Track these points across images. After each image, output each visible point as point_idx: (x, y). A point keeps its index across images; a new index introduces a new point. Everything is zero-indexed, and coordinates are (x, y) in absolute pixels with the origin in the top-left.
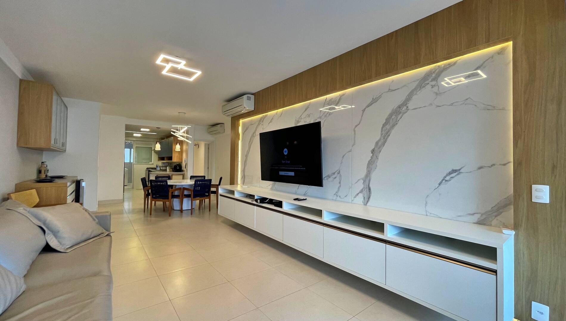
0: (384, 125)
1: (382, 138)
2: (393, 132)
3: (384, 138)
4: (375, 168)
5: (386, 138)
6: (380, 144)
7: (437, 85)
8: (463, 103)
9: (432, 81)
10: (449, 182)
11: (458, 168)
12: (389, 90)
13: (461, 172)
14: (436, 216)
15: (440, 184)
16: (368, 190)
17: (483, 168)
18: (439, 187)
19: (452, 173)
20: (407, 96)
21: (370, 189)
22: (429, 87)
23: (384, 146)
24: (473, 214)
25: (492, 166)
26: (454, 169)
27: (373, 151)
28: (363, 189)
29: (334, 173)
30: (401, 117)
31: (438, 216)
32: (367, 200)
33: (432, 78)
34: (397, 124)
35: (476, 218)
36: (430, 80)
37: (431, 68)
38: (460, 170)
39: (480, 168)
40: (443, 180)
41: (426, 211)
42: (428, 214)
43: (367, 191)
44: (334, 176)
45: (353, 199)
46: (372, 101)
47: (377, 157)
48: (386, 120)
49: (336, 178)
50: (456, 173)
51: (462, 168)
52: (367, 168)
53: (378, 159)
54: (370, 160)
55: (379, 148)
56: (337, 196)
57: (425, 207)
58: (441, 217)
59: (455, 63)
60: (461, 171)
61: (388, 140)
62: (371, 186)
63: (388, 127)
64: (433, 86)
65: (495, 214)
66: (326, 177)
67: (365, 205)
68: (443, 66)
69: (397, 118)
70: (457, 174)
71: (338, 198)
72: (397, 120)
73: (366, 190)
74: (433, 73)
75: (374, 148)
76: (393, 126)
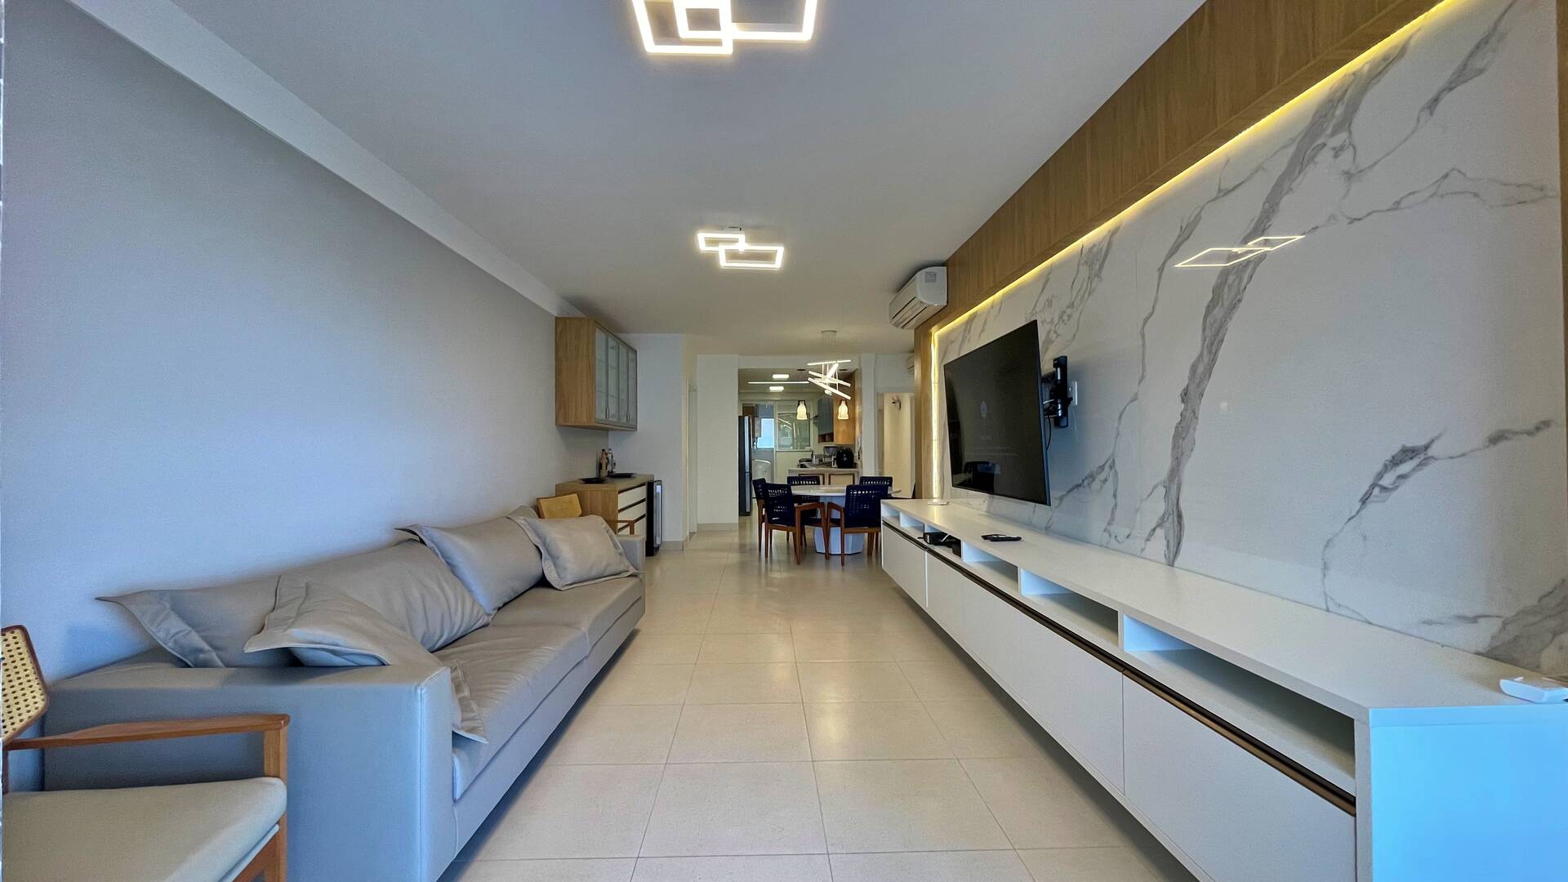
0: (1209, 309)
1: (1205, 353)
3: (1210, 352)
5: (1214, 351)
6: (1200, 369)
7: (1350, 144)
8: (1435, 194)
9: (1334, 133)
10: (1395, 494)
11: (1419, 442)
12: (1220, 190)
13: (1432, 457)
14: (1355, 616)
15: (1364, 501)
16: (1176, 519)
17: (1506, 438)
18: (1363, 512)
19: (1401, 462)
20: (1264, 204)
21: (1180, 516)
22: (1325, 156)
23: (1210, 376)
24: (1474, 619)
25: (1538, 429)
26: (1409, 445)
27: (1186, 395)
28: (1163, 516)
29: (1102, 468)
30: (1251, 277)
31: (1360, 615)
32: (1175, 550)
33: (1334, 121)
34: (1240, 301)
35: (1482, 635)
36: (1329, 131)
37: (1330, 89)
38: (1426, 447)
39: (1496, 439)
40: (1373, 486)
41: (1325, 594)
42: (1332, 607)
43: (1173, 520)
44: (1102, 476)
45: (1143, 546)
46: (1179, 236)
47: (1194, 412)
48: (1213, 291)
49: (1106, 480)
50: (1416, 461)
51: (1433, 441)
52: (1174, 448)
53: (1197, 418)
54: (1180, 423)
55: (1198, 386)
56: (1110, 536)
57: (1323, 580)
58: (1371, 621)
59: (1403, 50)
60: (1430, 452)
61: (1221, 353)
62: (1182, 505)
63: (1218, 312)
64: (1337, 152)
65: (1552, 623)
66: (1086, 478)
67: (1169, 565)
68: (1366, 68)
69: (1241, 280)
70: (1418, 466)
71: (1113, 540)
72: (1242, 288)
73: (1171, 520)
74: (1339, 101)
75: (1188, 386)
76: (1233, 307)
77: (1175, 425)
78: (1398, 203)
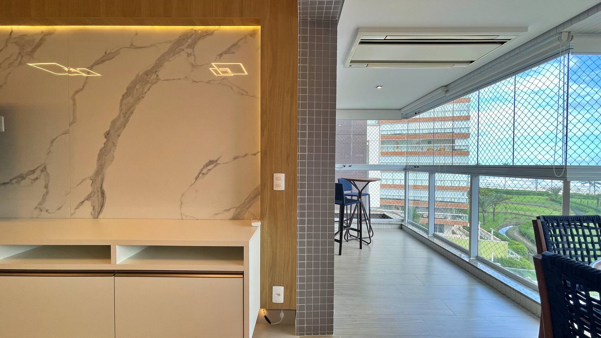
0: (124, 97)
1: (122, 116)
2: (138, 108)
3: (125, 116)
4: (112, 161)
5: (127, 116)
6: (118, 124)
7: (193, 54)
8: (220, 83)
9: (187, 48)
10: (207, 176)
11: (215, 159)
12: (132, 45)
13: (218, 163)
15: (196, 179)
17: (238, 158)
20: (156, 61)
21: (103, 193)
22: (184, 54)
23: (124, 127)
24: (229, 210)
25: (245, 156)
26: (212, 159)
27: (108, 134)
28: (91, 194)
29: (33, 171)
30: (149, 89)
31: (194, 217)
32: (99, 210)
33: (188, 43)
34: (143, 97)
36: (186, 46)
37: (187, 31)
38: (217, 161)
39: (236, 158)
42: (184, 218)
43: (98, 195)
44: (33, 176)
45: (73, 211)
46: (104, 56)
47: (114, 143)
48: (127, 89)
49: (37, 179)
51: (219, 159)
52: (98, 160)
54: (103, 148)
55: (116, 131)
57: (180, 209)
58: (198, 218)
60: (218, 162)
61: (131, 118)
62: (105, 187)
63: (130, 99)
64: (189, 55)
65: (247, 206)
66: (14, 178)
67: (95, 218)
68: (200, 31)
69: (144, 88)
70: (214, 166)
73: (96, 196)
75: (109, 130)
76: (138, 99)
77: (100, 148)
78: (210, 81)
